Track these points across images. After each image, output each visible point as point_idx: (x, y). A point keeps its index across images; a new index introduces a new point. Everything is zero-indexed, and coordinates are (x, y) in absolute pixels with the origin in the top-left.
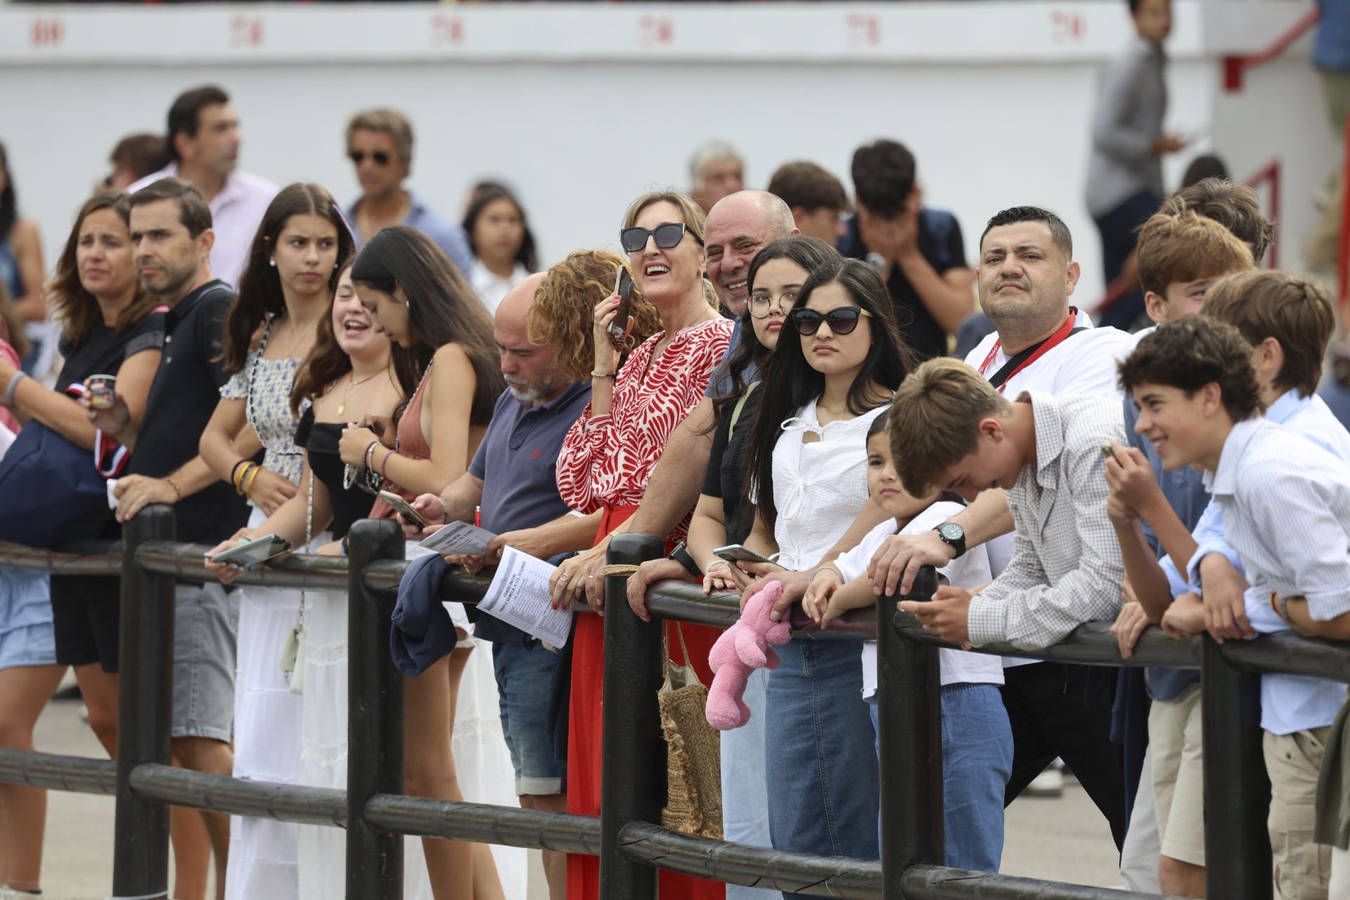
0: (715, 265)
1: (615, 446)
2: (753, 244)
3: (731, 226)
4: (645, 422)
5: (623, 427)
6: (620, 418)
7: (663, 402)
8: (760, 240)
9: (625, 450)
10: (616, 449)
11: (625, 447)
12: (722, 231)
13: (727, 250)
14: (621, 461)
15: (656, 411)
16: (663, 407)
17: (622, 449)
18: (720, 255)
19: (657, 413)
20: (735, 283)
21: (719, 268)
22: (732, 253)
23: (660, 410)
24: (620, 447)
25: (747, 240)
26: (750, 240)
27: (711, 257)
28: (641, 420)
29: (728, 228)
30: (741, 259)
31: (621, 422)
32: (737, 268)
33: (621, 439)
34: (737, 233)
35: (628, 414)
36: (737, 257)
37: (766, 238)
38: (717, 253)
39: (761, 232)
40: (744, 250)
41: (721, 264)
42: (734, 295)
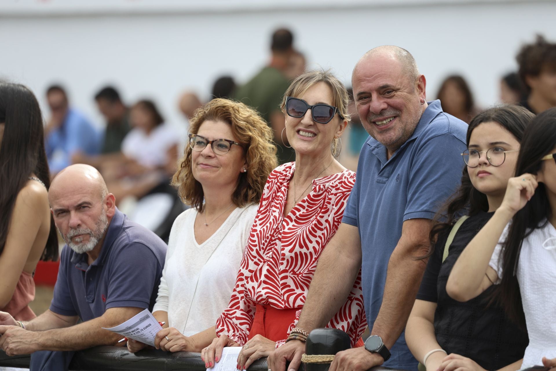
0: (364, 107)
1: (261, 262)
2: (393, 90)
3: (376, 77)
4: (291, 251)
5: (268, 248)
6: (266, 241)
7: (311, 242)
8: (399, 87)
9: (268, 265)
10: (261, 264)
11: (269, 263)
12: (369, 81)
13: (374, 96)
14: (264, 272)
15: (305, 248)
16: (310, 246)
17: (266, 264)
18: (367, 99)
19: (304, 250)
20: (382, 120)
21: (368, 110)
22: (378, 98)
23: (308, 249)
24: (264, 262)
25: (389, 88)
26: (392, 87)
27: (361, 101)
28: (288, 249)
29: (374, 79)
30: (385, 102)
31: (266, 244)
32: (383, 110)
33: (265, 257)
34: (382, 82)
35: (273, 238)
36: (382, 101)
37: (403, 84)
38: (365, 98)
39: (399, 81)
40: (387, 95)
41: (369, 107)
42: (381, 129)
